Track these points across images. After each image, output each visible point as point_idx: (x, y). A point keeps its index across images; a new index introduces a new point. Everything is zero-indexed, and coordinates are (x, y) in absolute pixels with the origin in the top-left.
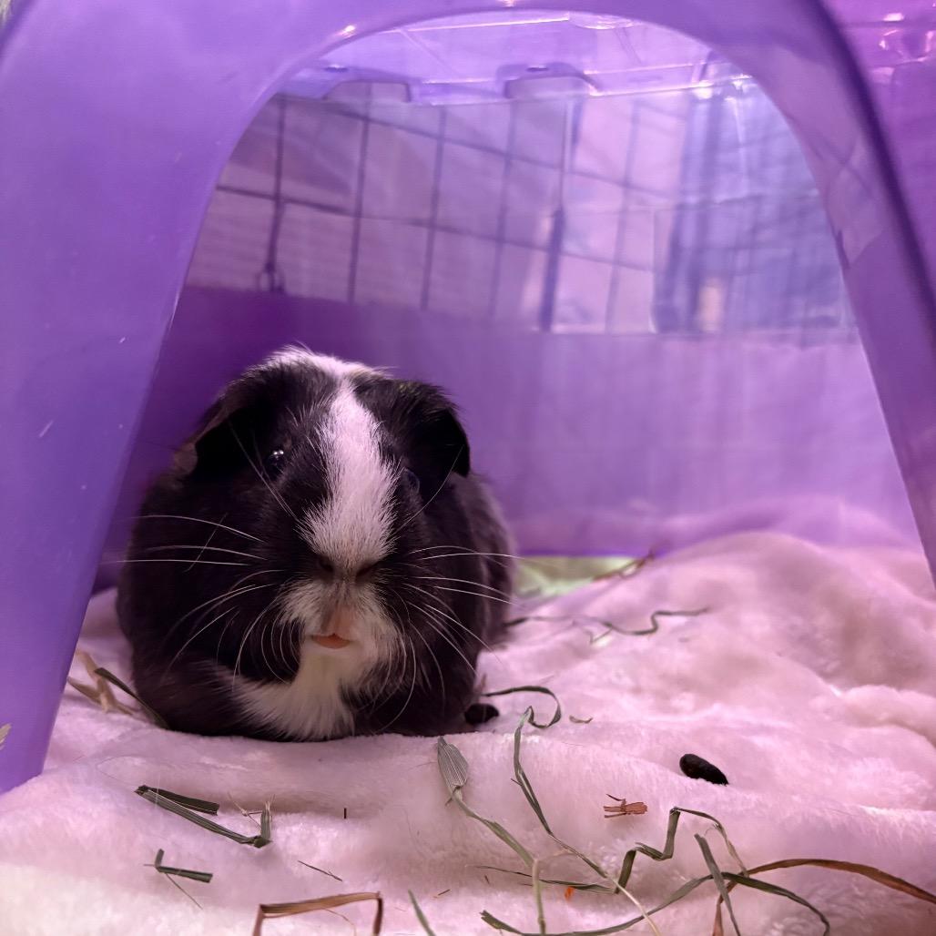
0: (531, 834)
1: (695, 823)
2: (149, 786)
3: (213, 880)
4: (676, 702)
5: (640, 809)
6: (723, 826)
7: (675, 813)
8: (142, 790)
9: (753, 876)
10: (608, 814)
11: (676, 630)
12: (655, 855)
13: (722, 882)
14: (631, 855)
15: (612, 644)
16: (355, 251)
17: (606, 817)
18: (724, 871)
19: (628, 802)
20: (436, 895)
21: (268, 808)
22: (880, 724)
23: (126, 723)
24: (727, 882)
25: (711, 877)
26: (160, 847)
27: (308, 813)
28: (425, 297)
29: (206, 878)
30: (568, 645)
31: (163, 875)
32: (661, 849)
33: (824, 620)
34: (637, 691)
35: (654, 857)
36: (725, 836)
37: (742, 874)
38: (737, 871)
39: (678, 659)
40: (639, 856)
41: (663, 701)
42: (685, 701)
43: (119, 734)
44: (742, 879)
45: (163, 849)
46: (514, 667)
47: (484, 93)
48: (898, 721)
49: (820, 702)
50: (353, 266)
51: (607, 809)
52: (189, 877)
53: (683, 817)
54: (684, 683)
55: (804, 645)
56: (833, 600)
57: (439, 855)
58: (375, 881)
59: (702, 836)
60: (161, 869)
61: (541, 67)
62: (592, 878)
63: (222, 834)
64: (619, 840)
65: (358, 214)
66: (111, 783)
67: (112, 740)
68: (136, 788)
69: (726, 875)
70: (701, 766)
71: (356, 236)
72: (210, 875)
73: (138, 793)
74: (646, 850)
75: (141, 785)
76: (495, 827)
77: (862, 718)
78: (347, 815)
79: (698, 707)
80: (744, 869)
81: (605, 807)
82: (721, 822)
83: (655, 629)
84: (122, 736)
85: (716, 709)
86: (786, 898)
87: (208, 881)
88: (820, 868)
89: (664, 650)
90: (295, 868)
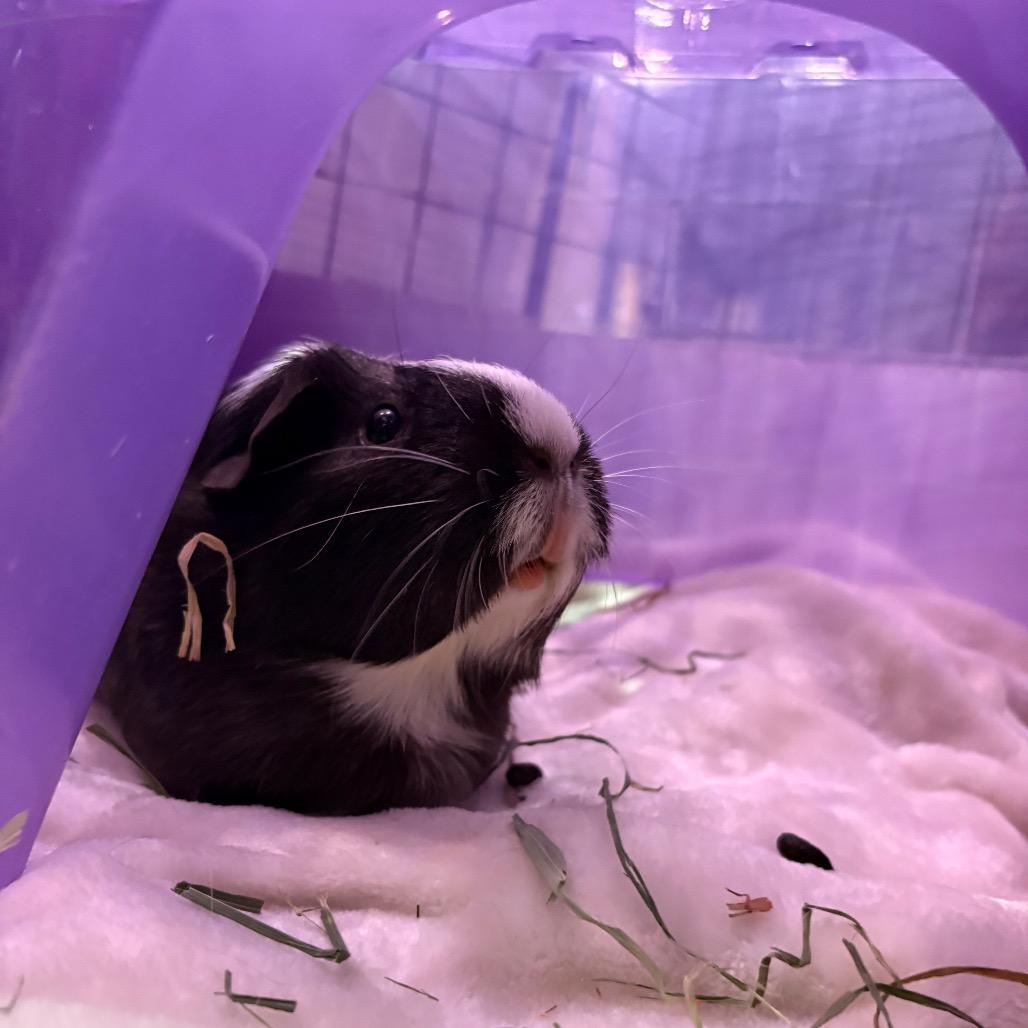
0: (647, 937)
1: (829, 922)
2: (189, 882)
3: (298, 1009)
4: (727, 761)
5: (765, 905)
6: (862, 925)
7: (807, 910)
8: (182, 887)
9: (908, 987)
10: (733, 912)
11: (711, 675)
12: (793, 961)
13: (878, 994)
14: (767, 961)
15: (642, 690)
16: (334, 222)
17: (731, 916)
18: (879, 982)
19: (753, 897)
20: (543, 1011)
21: (324, 904)
22: (942, 788)
23: (117, 789)
24: (882, 994)
25: (866, 989)
26: (226, 968)
27: (371, 910)
28: (408, 278)
29: (288, 1006)
30: (594, 689)
31: (238, 1005)
32: (798, 953)
33: (862, 668)
34: (685, 748)
35: (791, 964)
36: (866, 938)
37: (894, 984)
38: (889, 981)
39: (723, 710)
40: (775, 962)
41: (714, 761)
42: (737, 759)
43: (112, 804)
44: (896, 990)
45: (231, 970)
46: (541, 715)
47: (504, 58)
48: (961, 785)
49: (877, 763)
50: (332, 238)
51: (731, 906)
52: (267, 1006)
53: (816, 915)
54: (732, 738)
55: (842, 693)
56: (870, 645)
57: (541, 964)
58: (470, 997)
59: (849, 940)
60: (236, 998)
61: (586, 39)
62: (720, 987)
63: (288, 944)
64: (744, 943)
65: (340, 179)
66: (132, 877)
67: (105, 814)
68: (174, 886)
69: (881, 987)
70: (802, 847)
71: (337, 204)
72: (293, 1003)
73: (176, 891)
74: (783, 957)
75: (180, 881)
76: (616, 933)
77: (921, 780)
78: (421, 913)
79: (753, 766)
80: (896, 977)
81: (728, 905)
82: (859, 921)
83: (693, 669)
84: (117, 807)
85: (771, 770)
86: (949, 1014)
87: (291, 1010)
88: (977, 977)
89: (707, 700)
90: (383, 986)
